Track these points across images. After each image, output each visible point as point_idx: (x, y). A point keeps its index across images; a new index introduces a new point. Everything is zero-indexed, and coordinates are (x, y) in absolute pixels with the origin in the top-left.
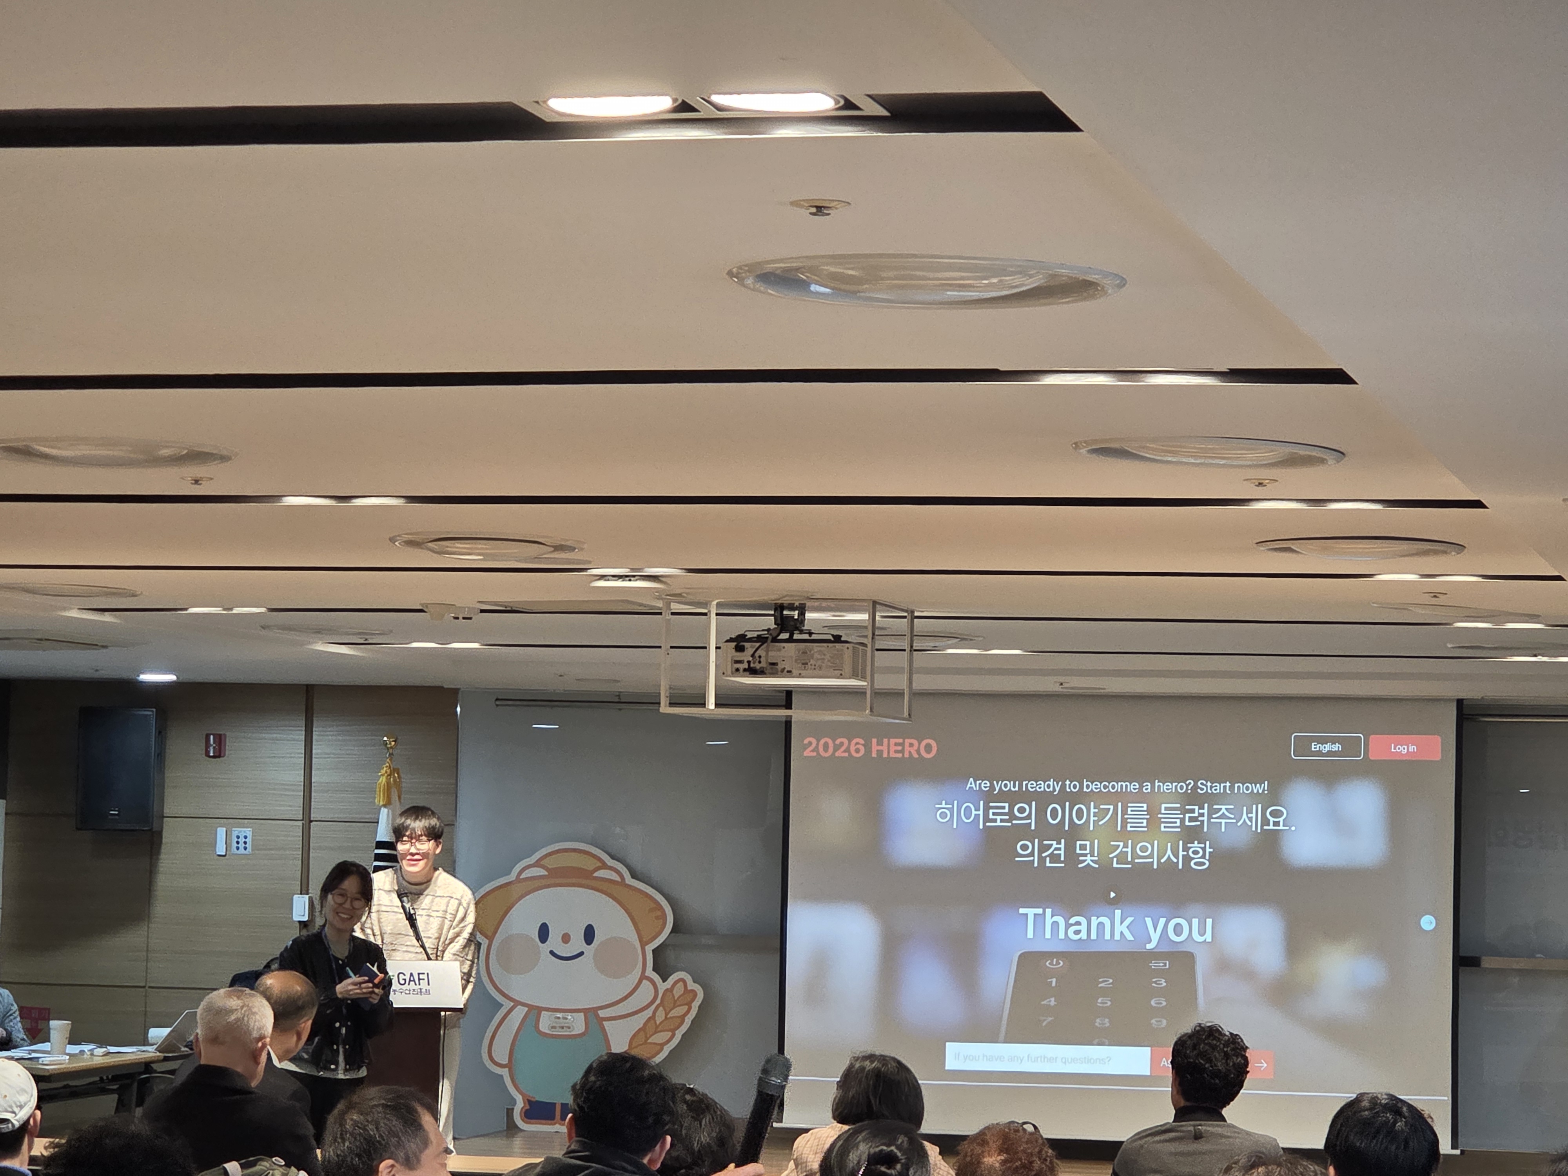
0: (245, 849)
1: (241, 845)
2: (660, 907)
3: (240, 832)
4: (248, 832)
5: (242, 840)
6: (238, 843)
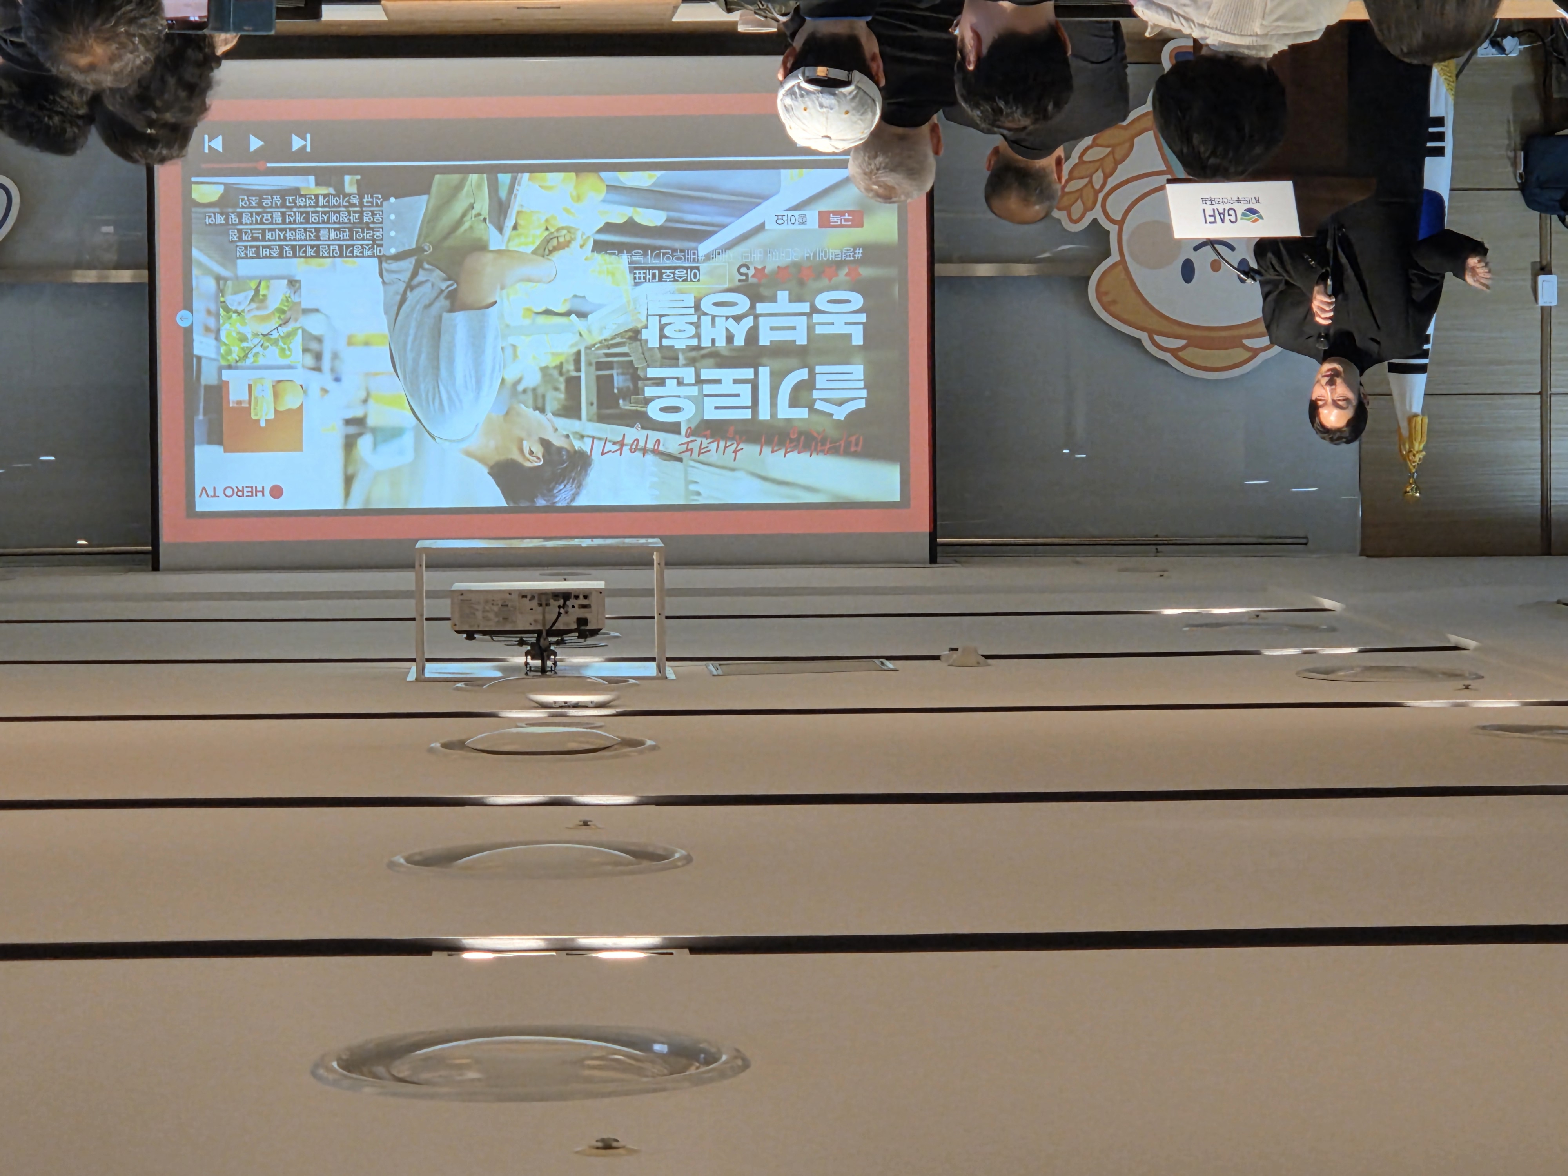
2: (1104, 305)
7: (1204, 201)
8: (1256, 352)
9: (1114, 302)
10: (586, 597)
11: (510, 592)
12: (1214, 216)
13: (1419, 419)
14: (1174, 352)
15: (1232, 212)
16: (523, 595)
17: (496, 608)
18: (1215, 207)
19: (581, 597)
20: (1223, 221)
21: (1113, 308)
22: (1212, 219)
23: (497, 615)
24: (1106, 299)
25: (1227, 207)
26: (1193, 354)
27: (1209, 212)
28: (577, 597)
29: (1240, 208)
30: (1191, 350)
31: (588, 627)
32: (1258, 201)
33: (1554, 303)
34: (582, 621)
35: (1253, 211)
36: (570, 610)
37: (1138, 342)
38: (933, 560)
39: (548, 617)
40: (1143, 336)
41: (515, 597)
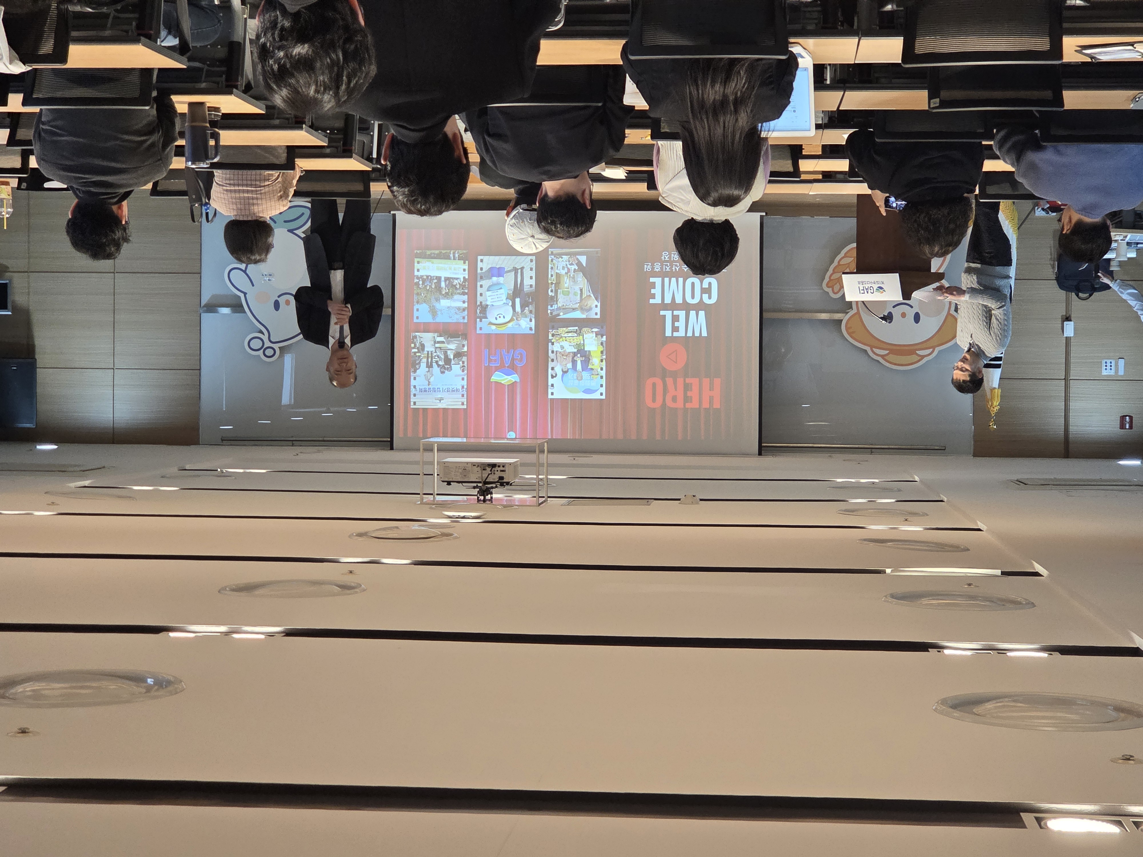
0: (1106, 363)
1: (1109, 364)
2: (849, 334)
3: (1109, 373)
4: (1104, 373)
5: (1108, 367)
6: (1111, 366)
7: (859, 283)
8: (923, 357)
9: (853, 332)
10: (503, 466)
11: (467, 463)
12: (864, 290)
13: (996, 390)
14: (882, 356)
15: (871, 288)
16: (474, 464)
17: (460, 471)
18: (864, 286)
19: (501, 466)
20: (868, 292)
21: (853, 335)
22: (863, 292)
23: (461, 474)
24: (850, 331)
25: (870, 285)
26: (892, 358)
27: (861, 288)
28: (499, 466)
29: (875, 286)
30: (890, 355)
31: (504, 481)
32: (883, 283)
33: (1072, 335)
34: (501, 478)
35: (881, 288)
36: (496, 472)
37: (865, 351)
38: (760, 454)
39: (483, 475)
40: (868, 349)
41: (470, 465)
